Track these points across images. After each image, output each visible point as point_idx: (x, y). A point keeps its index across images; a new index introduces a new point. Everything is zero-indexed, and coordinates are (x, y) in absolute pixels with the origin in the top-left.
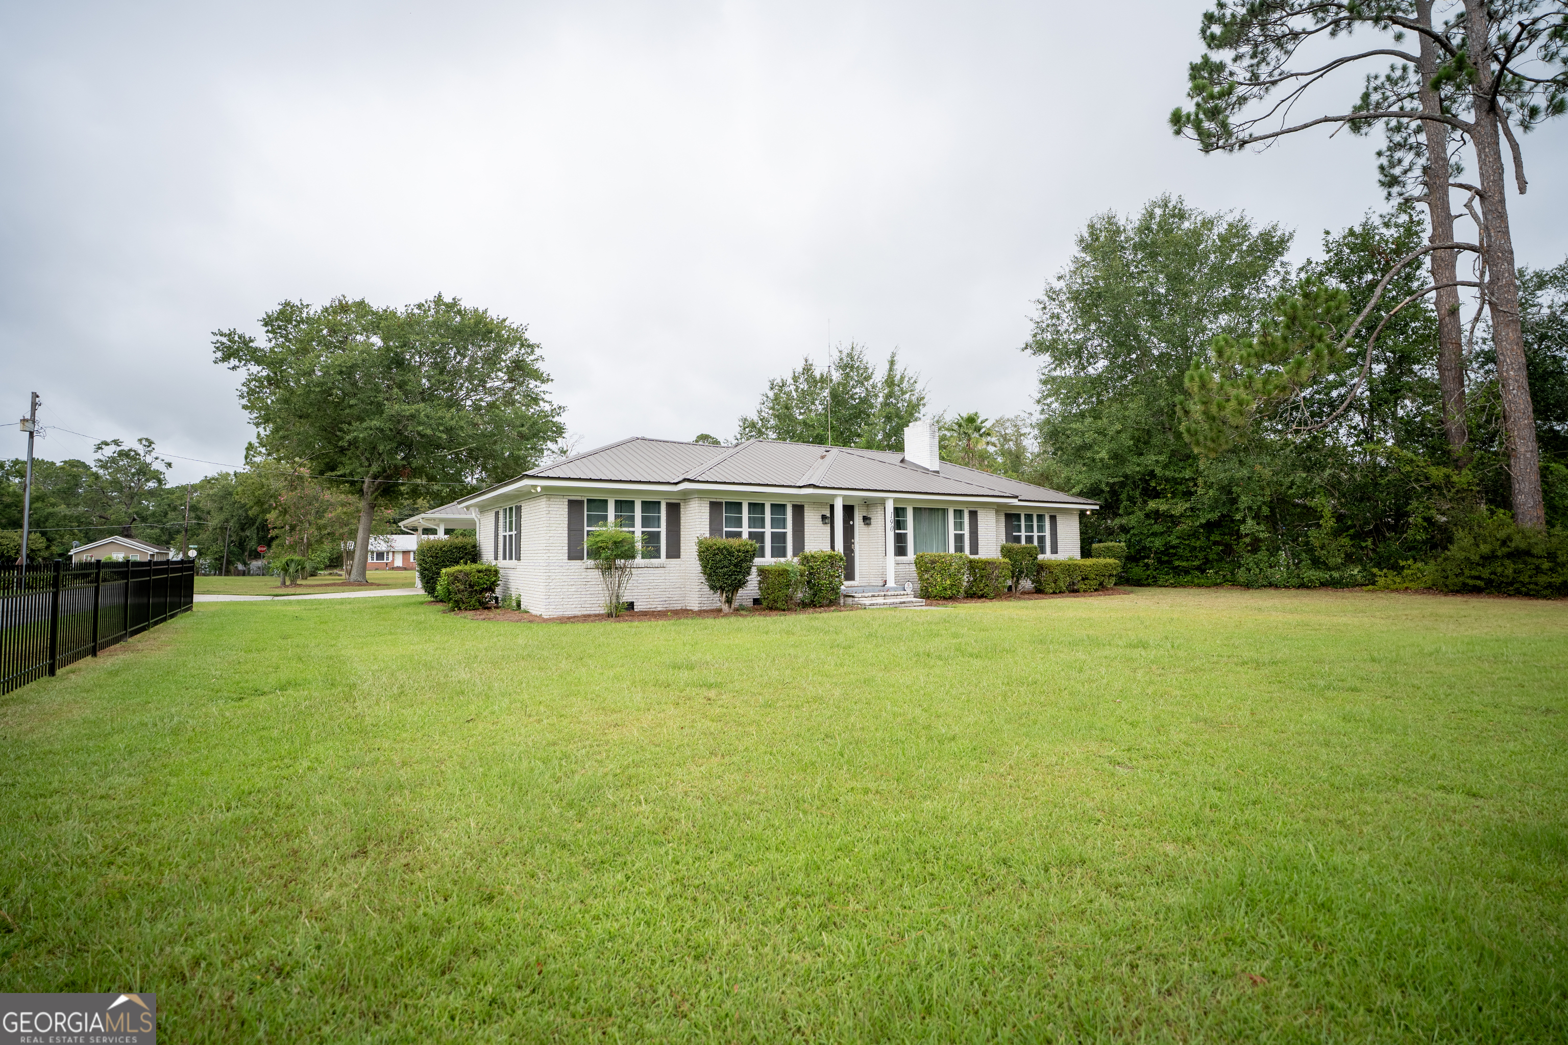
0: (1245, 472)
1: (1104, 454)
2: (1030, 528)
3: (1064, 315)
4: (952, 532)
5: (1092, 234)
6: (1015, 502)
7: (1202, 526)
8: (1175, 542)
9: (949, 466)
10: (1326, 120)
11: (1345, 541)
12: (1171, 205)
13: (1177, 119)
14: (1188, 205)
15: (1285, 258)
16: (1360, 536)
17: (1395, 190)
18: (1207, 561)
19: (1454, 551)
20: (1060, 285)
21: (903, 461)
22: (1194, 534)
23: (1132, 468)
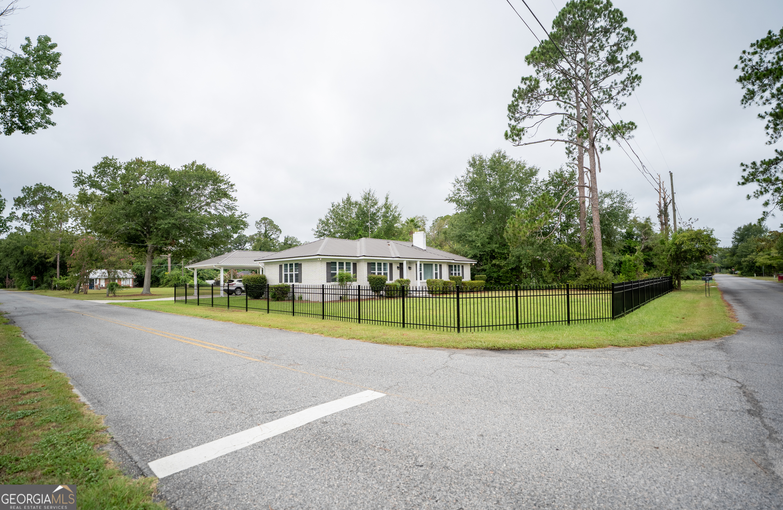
0: (524, 252)
1: (479, 244)
2: (455, 270)
3: (462, 190)
4: (434, 272)
5: (473, 160)
6: (453, 261)
7: (510, 269)
8: (501, 275)
9: (429, 248)
10: (550, 140)
11: (552, 274)
12: (501, 154)
13: (506, 135)
14: (507, 154)
15: (537, 177)
16: (556, 273)
17: (570, 155)
18: (511, 281)
19: (581, 278)
20: (461, 179)
21: (412, 246)
22: (507, 272)
23: (487, 249)
